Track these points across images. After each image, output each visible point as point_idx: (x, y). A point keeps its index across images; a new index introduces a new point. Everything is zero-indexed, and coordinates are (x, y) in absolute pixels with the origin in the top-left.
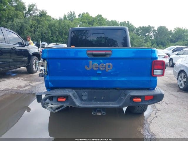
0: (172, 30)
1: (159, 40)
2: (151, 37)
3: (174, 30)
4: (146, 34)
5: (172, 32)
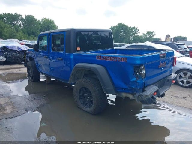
0: (40, 21)
1: (29, 29)
2: (20, 26)
3: (41, 20)
4: (14, 23)
5: (40, 22)
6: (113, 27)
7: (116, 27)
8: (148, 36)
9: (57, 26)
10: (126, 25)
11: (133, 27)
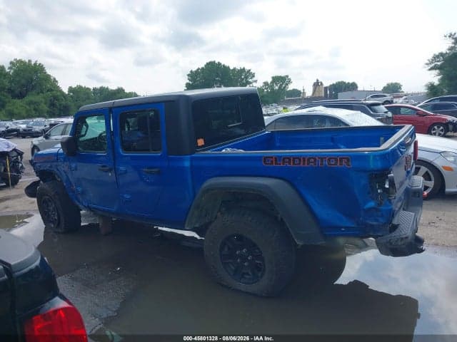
0: (6, 68)
3: (10, 66)
5: (7, 71)
6: (196, 71)
7: (202, 72)
8: (277, 88)
9: (55, 79)
10: (224, 66)
11: (241, 70)
